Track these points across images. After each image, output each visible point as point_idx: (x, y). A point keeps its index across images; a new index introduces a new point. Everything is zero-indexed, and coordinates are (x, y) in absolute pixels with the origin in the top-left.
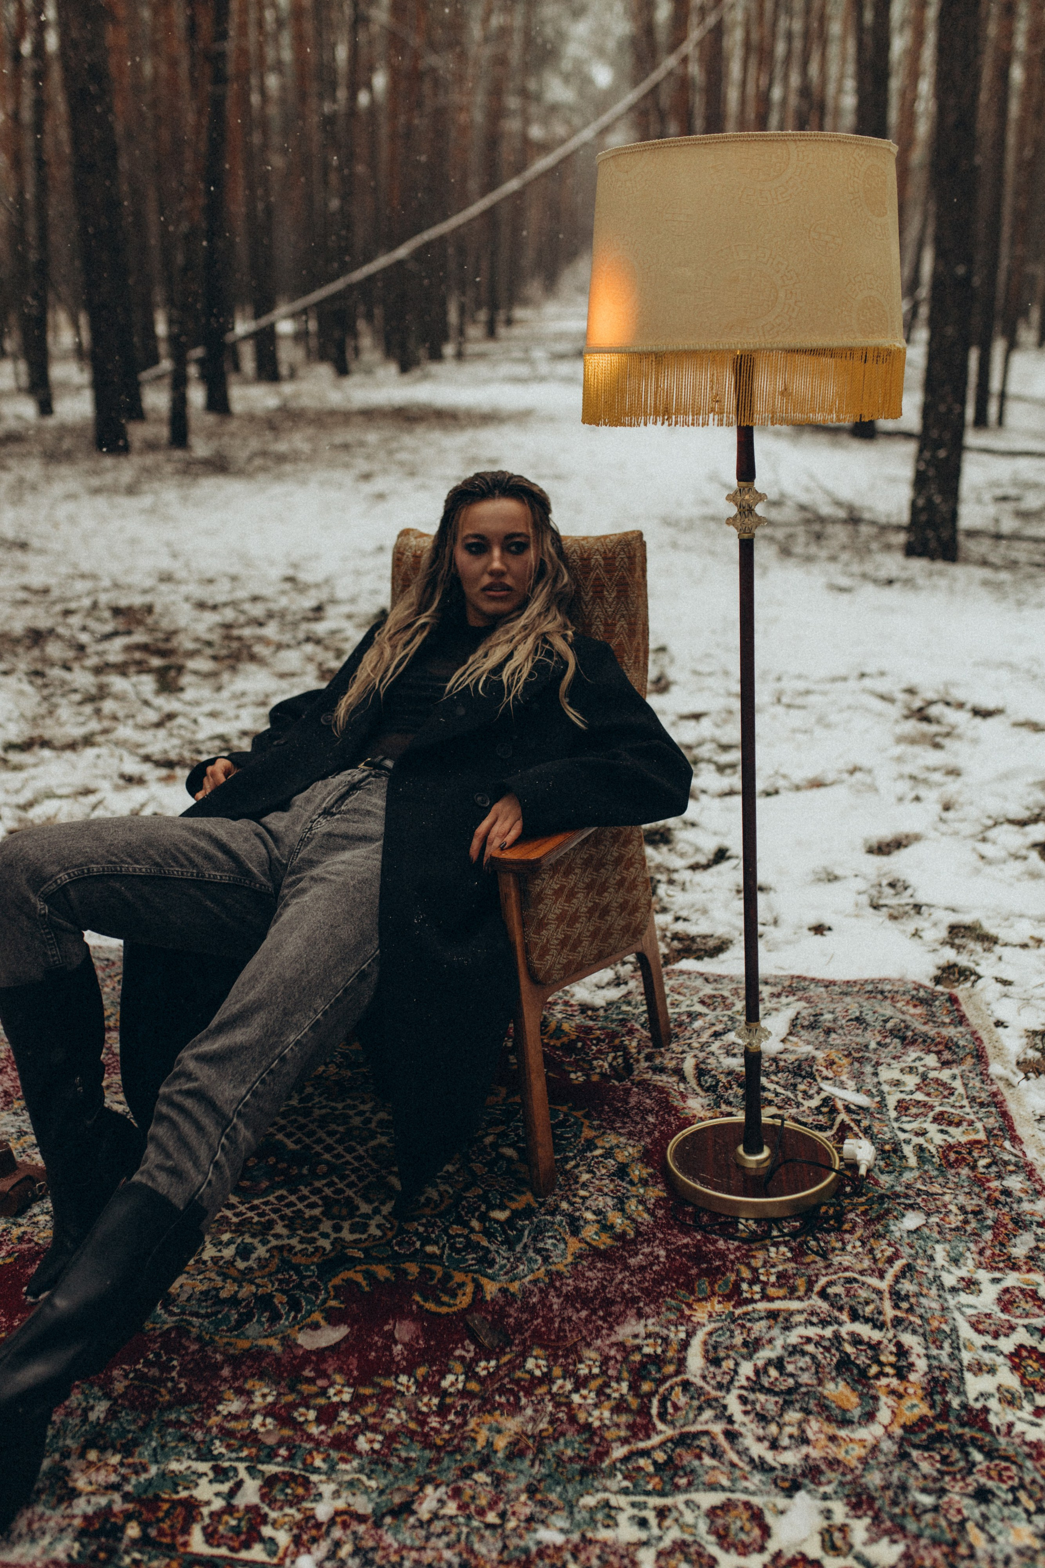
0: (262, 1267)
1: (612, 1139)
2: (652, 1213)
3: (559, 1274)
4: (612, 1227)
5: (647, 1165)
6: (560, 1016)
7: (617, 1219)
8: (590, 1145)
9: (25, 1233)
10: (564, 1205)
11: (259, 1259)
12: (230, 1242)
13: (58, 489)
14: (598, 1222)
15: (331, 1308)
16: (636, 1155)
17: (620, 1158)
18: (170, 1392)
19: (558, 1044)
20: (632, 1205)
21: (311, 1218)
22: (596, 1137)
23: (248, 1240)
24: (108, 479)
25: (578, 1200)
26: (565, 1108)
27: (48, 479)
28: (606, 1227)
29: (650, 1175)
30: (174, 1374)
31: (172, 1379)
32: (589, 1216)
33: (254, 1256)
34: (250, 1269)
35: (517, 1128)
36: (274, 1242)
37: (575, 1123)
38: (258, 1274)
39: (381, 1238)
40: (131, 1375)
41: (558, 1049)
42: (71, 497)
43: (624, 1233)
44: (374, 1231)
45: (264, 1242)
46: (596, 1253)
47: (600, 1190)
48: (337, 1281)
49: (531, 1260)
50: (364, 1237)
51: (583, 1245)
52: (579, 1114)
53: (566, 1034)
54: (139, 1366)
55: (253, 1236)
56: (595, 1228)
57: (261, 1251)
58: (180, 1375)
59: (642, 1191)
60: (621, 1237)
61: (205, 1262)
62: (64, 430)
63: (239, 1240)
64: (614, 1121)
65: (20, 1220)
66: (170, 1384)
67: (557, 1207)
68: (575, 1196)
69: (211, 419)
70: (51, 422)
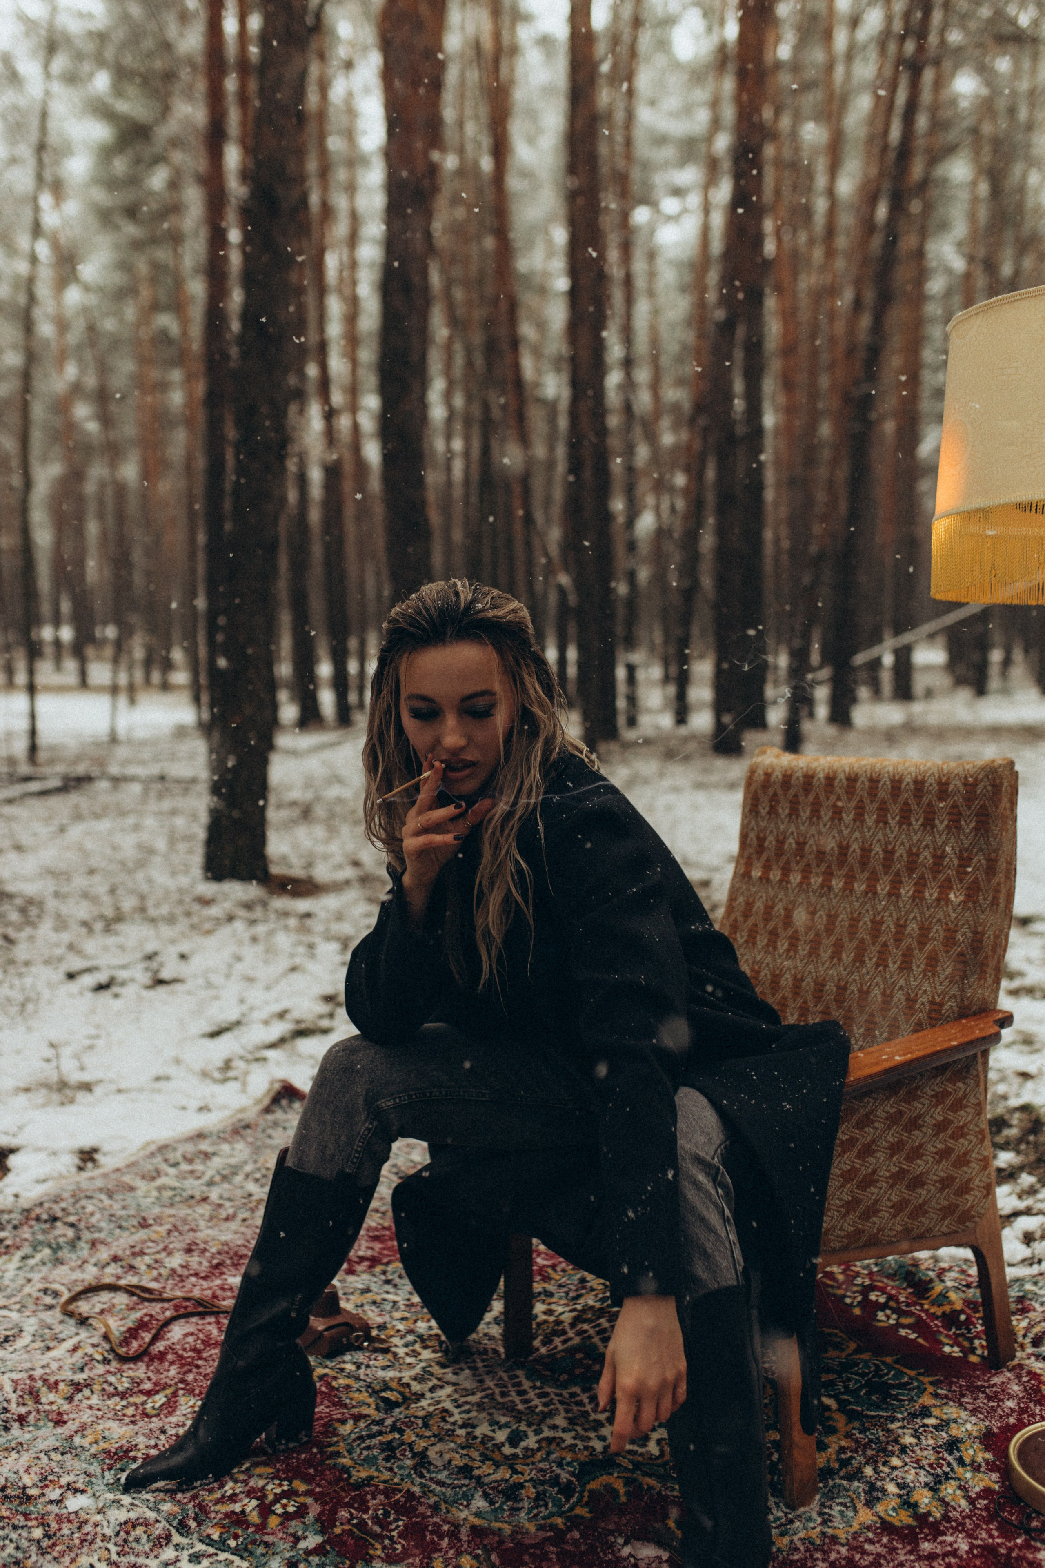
0: (526, 1457)
1: (951, 1411)
2: (972, 1501)
3: (834, 1539)
4: (916, 1505)
5: (987, 1449)
6: (949, 1284)
7: (924, 1499)
8: (925, 1412)
9: (326, 1375)
10: (868, 1471)
11: (526, 1449)
12: (507, 1425)
13: (667, 783)
14: (900, 1496)
15: (577, 1516)
16: (975, 1434)
17: (954, 1432)
18: (384, 1548)
19: (939, 1313)
20: (949, 1490)
21: (595, 1420)
22: (934, 1406)
23: (523, 1427)
24: (714, 778)
25: (886, 1470)
26: (913, 1373)
27: (661, 775)
28: (908, 1504)
29: (987, 1462)
30: (395, 1533)
31: (391, 1538)
32: (892, 1488)
33: (523, 1444)
34: (515, 1456)
35: (849, 1380)
36: (547, 1433)
37: (918, 1387)
38: (520, 1461)
39: (657, 1458)
40: (355, 1521)
41: (937, 1318)
42: (676, 790)
43: (929, 1514)
44: (653, 1448)
45: (537, 1432)
46: (886, 1527)
47: (918, 1461)
48: (592, 1486)
49: (809, 1519)
50: (640, 1450)
51: (875, 1519)
52: (926, 1380)
53: (951, 1303)
54: (365, 1516)
55: (529, 1425)
56: (894, 1502)
57: (531, 1441)
58: (400, 1536)
59: (968, 1475)
60: (922, 1518)
61: (475, 1438)
62: (693, 737)
63: (514, 1427)
64: (963, 1396)
65: (328, 1363)
66: (387, 1542)
67: (859, 1470)
68: (885, 1463)
69: (831, 731)
70: (683, 731)
